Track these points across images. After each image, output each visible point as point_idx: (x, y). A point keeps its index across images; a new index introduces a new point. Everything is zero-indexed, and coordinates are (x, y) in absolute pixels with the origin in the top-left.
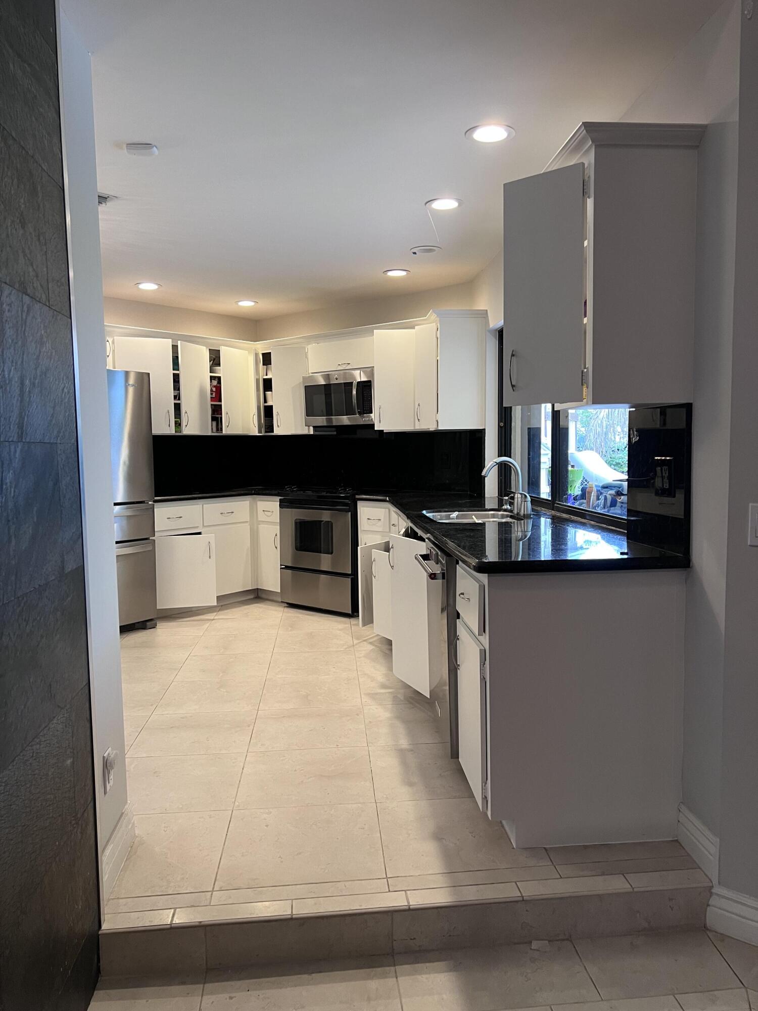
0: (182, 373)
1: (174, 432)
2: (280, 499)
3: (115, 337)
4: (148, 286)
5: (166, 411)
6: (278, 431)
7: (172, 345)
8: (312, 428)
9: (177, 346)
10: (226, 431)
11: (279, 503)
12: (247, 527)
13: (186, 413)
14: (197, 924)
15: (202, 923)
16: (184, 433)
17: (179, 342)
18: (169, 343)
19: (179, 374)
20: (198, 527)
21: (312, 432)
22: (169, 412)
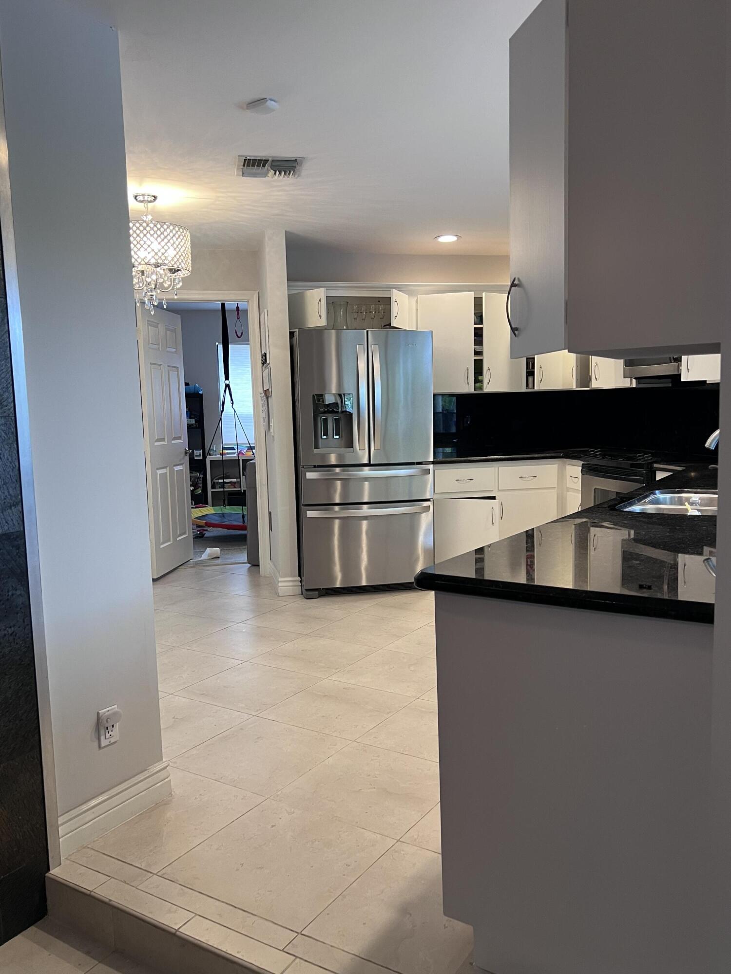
0: (485, 326)
1: (473, 391)
2: (582, 464)
3: (419, 296)
4: (448, 239)
5: (466, 368)
6: (595, 385)
7: (474, 298)
8: (634, 381)
9: (482, 298)
10: (539, 386)
11: (581, 468)
12: (554, 494)
13: (489, 369)
14: (107, 900)
15: (111, 903)
16: (485, 391)
17: (484, 294)
18: (471, 295)
19: (482, 328)
20: (492, 490)
21: (634, 385)
22: (468, 370)
